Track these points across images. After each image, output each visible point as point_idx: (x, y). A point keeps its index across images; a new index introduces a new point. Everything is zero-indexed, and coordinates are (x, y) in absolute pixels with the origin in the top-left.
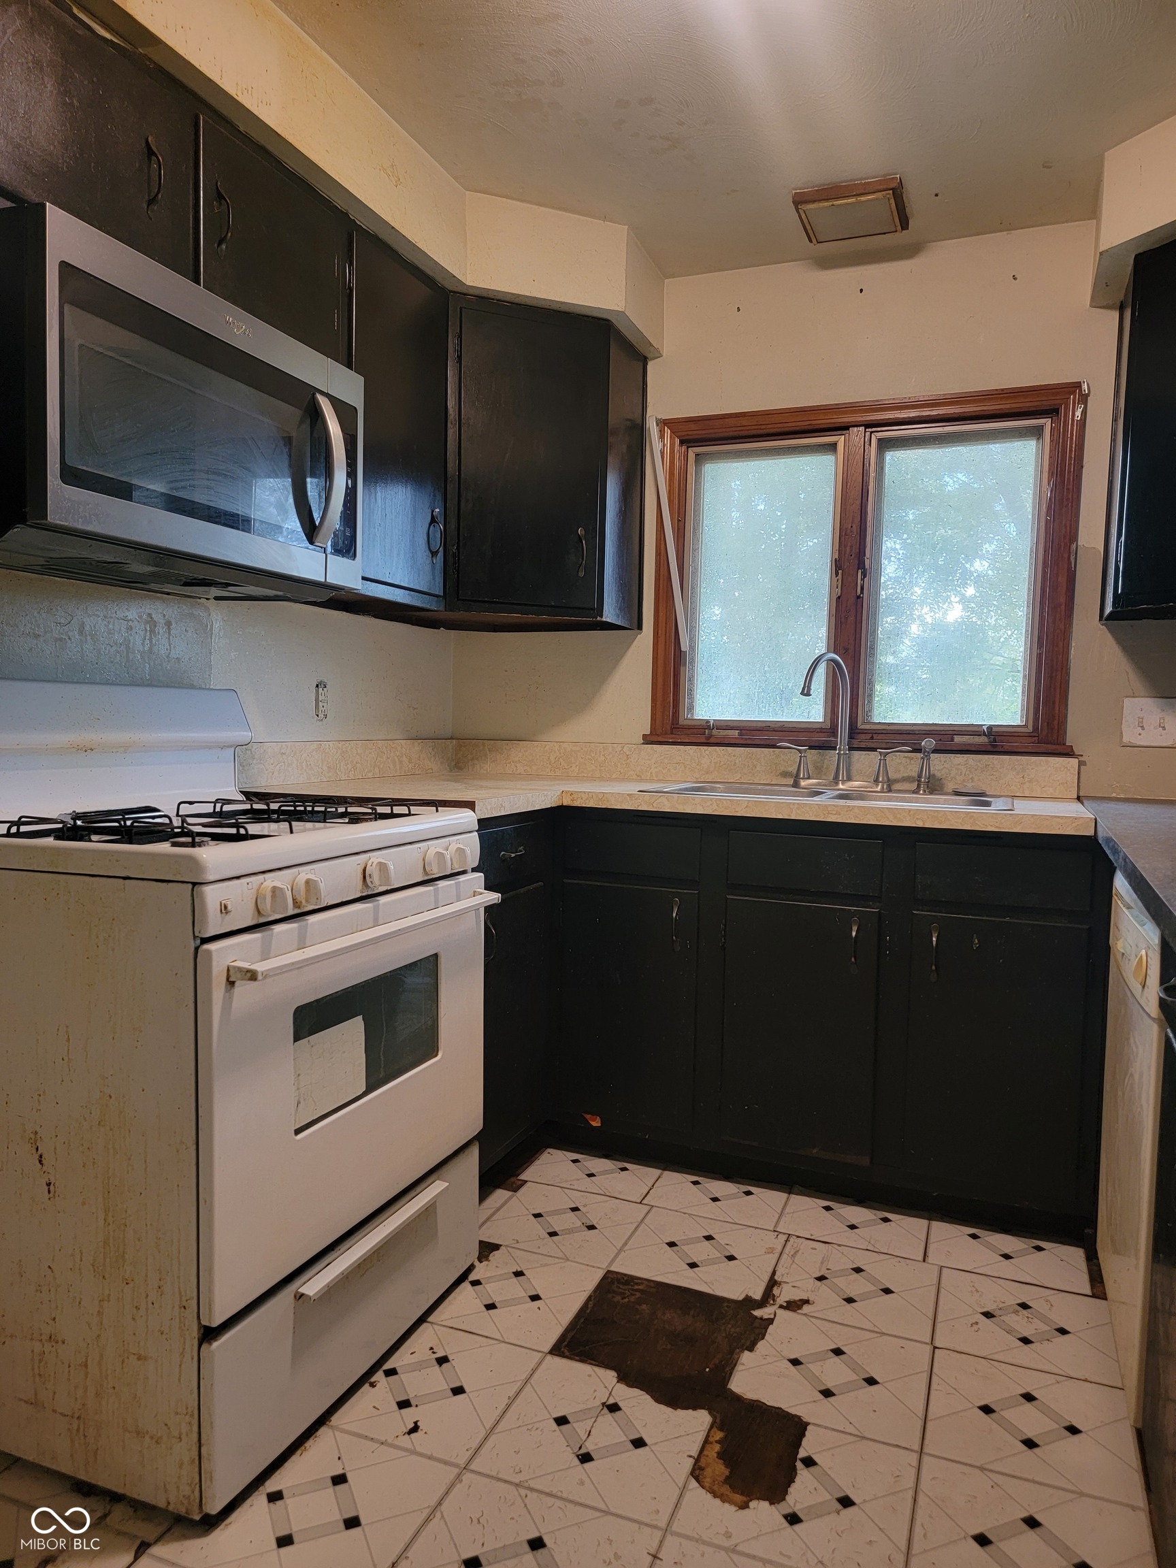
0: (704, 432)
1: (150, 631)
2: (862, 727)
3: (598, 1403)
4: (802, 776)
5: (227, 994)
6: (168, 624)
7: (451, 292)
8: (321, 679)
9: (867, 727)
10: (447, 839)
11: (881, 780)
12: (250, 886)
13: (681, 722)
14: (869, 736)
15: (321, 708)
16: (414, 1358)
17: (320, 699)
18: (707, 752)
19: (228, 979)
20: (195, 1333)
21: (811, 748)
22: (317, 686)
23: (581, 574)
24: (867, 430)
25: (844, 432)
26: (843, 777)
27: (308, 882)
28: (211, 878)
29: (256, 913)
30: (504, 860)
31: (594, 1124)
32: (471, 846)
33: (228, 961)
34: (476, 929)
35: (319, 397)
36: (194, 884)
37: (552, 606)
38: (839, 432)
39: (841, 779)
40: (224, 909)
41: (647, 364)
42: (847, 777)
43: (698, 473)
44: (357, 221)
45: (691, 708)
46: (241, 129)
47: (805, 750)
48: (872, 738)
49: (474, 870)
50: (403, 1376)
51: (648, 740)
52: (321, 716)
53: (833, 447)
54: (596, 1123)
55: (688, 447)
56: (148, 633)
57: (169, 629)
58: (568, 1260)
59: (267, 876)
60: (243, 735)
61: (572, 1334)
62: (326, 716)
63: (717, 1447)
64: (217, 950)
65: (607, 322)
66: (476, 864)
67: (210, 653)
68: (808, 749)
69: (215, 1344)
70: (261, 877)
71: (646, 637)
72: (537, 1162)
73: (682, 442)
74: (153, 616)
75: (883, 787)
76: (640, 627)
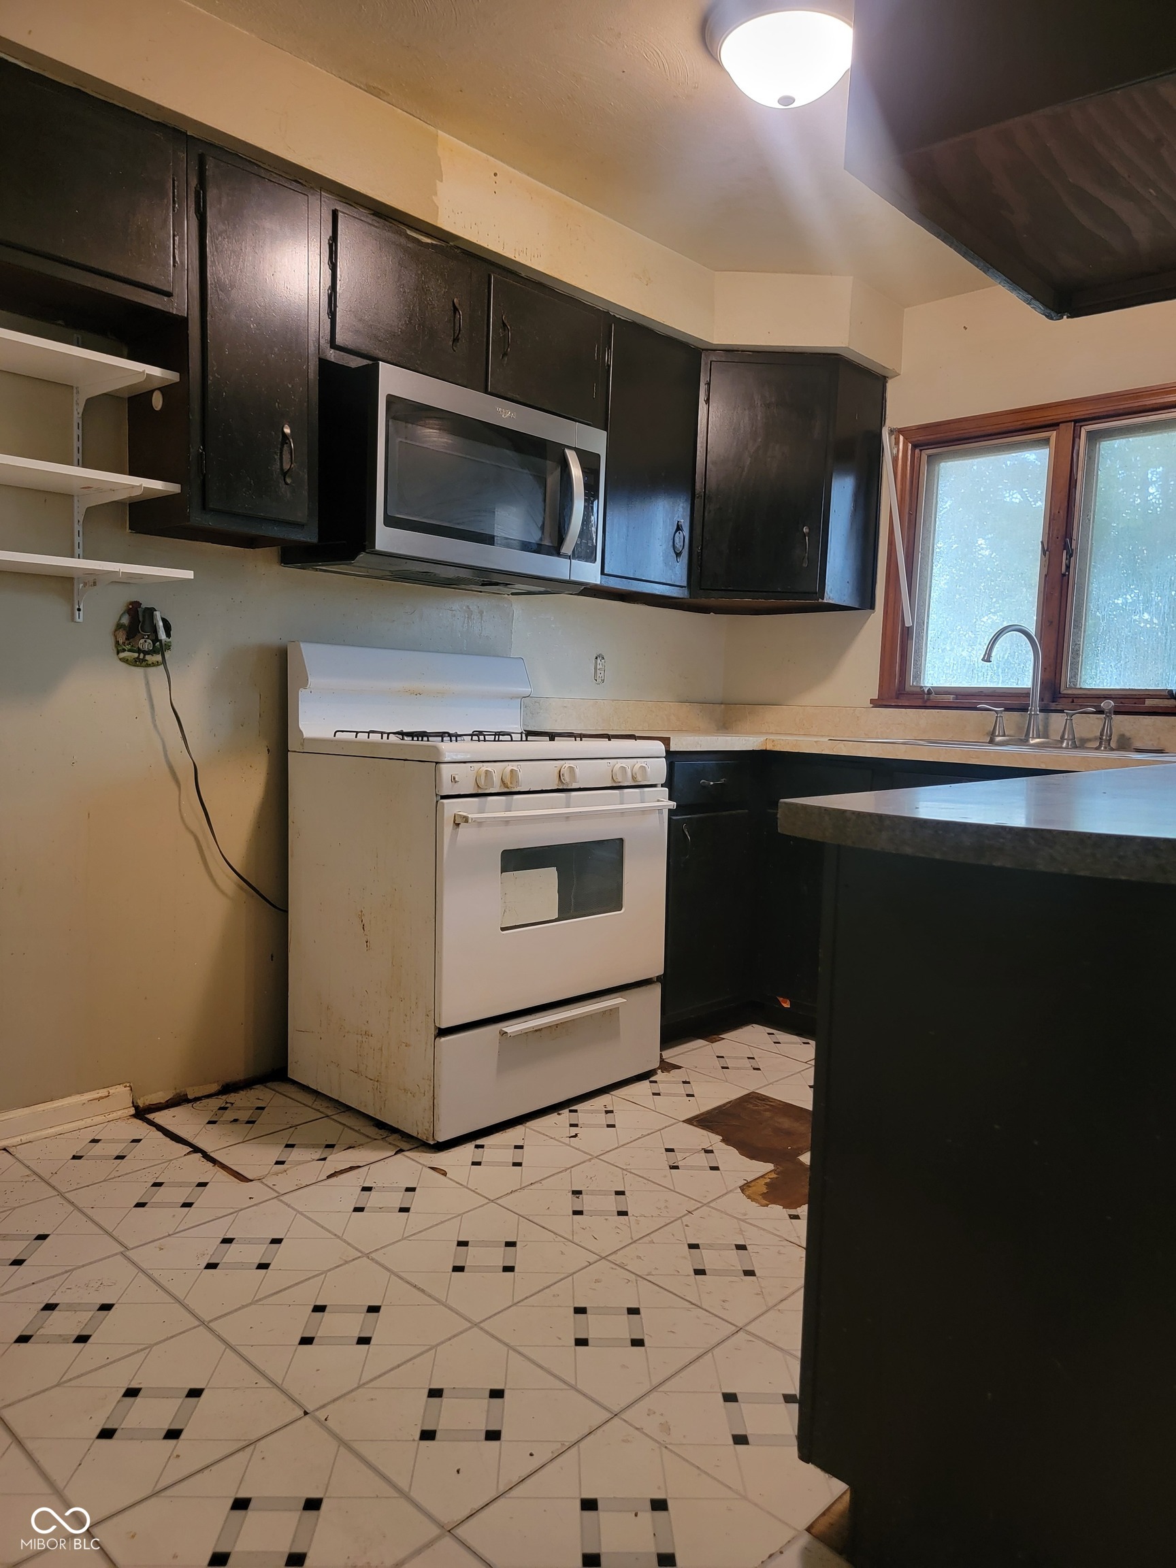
0: (932, 437)
1: (468, 617)
2: (1065, 692)
3: (701, 1148)
4: (997, 734)
5: (454, 831)
6: (481, 613)
7: (703, 350)
8: (600, 652)
9: (1069, 692)
10: (635, 760)
11: (1066, 737)
12: (472, 769)
13: (907, 689)
14: (1071, 700)
15: (598, 675)
16: (592, 1108)
17: (598, 668)
18: (925, 714)
19: (454, 822)
20: (433, 1032)
21: (1007, 710)
22: (596, 658)
23: (805, 565)
24: (1077, 424)
25: (1056, 428)
26: (1033, 735)
27: (512, 771)
28: (446, 760)
29: (476, 786)
30: (704, 787)
31: (785, 1005)
32: (657, 771)
33: (456, 811)
34: (659, 828)
35: (567, 451)
36: (437, 763)
37: (779, 592)
38: (1051, 428)
39: (1031, 736)
40: (454, 780)
41: (887, 382)
42: (1036, 735)
43: (930, 472)
44: (617, 316)
45: (918, 676)
46: (523, 275)
47: (1001, 711)
48: (1073, 702)
49: (662, 786)
50: (579, 1114)
51: (877, 703)
52: (599, 680)
53: (1046, 441)
54: (787, 1005)
55: (921, 450)
56: (466, 619)
57: (481, 615)
58: (727, 1082)
59: (484, 764)
60: (526, 690)
61: (704, 1116)
62: (603, 681)
63: (768, 1180)
64: (448, 803)
65: (836, 356)
66: (663, 781)
67: (512, 633)
68: (1004, 711)
69: (443, 1039)
70: (481, 764)
71: (877, 617)
72: (740, 1030)
73: (915, 447)
74: (470, 607)
75: (1068, 744)
76: (872, 607)
